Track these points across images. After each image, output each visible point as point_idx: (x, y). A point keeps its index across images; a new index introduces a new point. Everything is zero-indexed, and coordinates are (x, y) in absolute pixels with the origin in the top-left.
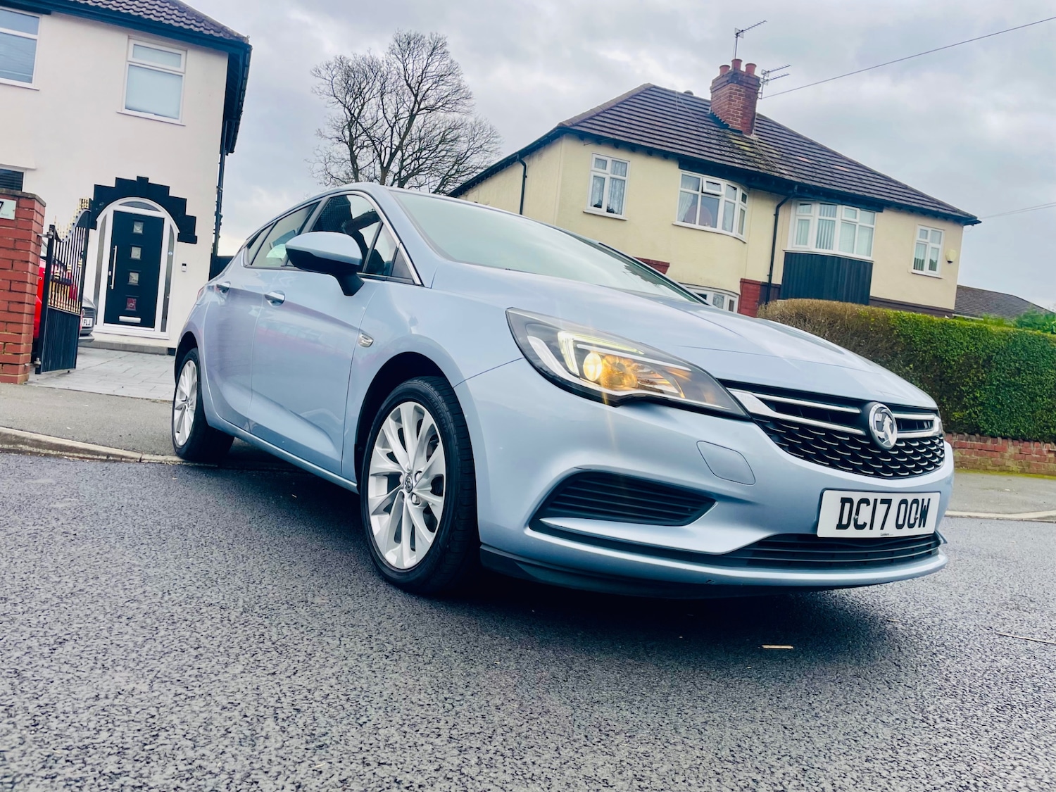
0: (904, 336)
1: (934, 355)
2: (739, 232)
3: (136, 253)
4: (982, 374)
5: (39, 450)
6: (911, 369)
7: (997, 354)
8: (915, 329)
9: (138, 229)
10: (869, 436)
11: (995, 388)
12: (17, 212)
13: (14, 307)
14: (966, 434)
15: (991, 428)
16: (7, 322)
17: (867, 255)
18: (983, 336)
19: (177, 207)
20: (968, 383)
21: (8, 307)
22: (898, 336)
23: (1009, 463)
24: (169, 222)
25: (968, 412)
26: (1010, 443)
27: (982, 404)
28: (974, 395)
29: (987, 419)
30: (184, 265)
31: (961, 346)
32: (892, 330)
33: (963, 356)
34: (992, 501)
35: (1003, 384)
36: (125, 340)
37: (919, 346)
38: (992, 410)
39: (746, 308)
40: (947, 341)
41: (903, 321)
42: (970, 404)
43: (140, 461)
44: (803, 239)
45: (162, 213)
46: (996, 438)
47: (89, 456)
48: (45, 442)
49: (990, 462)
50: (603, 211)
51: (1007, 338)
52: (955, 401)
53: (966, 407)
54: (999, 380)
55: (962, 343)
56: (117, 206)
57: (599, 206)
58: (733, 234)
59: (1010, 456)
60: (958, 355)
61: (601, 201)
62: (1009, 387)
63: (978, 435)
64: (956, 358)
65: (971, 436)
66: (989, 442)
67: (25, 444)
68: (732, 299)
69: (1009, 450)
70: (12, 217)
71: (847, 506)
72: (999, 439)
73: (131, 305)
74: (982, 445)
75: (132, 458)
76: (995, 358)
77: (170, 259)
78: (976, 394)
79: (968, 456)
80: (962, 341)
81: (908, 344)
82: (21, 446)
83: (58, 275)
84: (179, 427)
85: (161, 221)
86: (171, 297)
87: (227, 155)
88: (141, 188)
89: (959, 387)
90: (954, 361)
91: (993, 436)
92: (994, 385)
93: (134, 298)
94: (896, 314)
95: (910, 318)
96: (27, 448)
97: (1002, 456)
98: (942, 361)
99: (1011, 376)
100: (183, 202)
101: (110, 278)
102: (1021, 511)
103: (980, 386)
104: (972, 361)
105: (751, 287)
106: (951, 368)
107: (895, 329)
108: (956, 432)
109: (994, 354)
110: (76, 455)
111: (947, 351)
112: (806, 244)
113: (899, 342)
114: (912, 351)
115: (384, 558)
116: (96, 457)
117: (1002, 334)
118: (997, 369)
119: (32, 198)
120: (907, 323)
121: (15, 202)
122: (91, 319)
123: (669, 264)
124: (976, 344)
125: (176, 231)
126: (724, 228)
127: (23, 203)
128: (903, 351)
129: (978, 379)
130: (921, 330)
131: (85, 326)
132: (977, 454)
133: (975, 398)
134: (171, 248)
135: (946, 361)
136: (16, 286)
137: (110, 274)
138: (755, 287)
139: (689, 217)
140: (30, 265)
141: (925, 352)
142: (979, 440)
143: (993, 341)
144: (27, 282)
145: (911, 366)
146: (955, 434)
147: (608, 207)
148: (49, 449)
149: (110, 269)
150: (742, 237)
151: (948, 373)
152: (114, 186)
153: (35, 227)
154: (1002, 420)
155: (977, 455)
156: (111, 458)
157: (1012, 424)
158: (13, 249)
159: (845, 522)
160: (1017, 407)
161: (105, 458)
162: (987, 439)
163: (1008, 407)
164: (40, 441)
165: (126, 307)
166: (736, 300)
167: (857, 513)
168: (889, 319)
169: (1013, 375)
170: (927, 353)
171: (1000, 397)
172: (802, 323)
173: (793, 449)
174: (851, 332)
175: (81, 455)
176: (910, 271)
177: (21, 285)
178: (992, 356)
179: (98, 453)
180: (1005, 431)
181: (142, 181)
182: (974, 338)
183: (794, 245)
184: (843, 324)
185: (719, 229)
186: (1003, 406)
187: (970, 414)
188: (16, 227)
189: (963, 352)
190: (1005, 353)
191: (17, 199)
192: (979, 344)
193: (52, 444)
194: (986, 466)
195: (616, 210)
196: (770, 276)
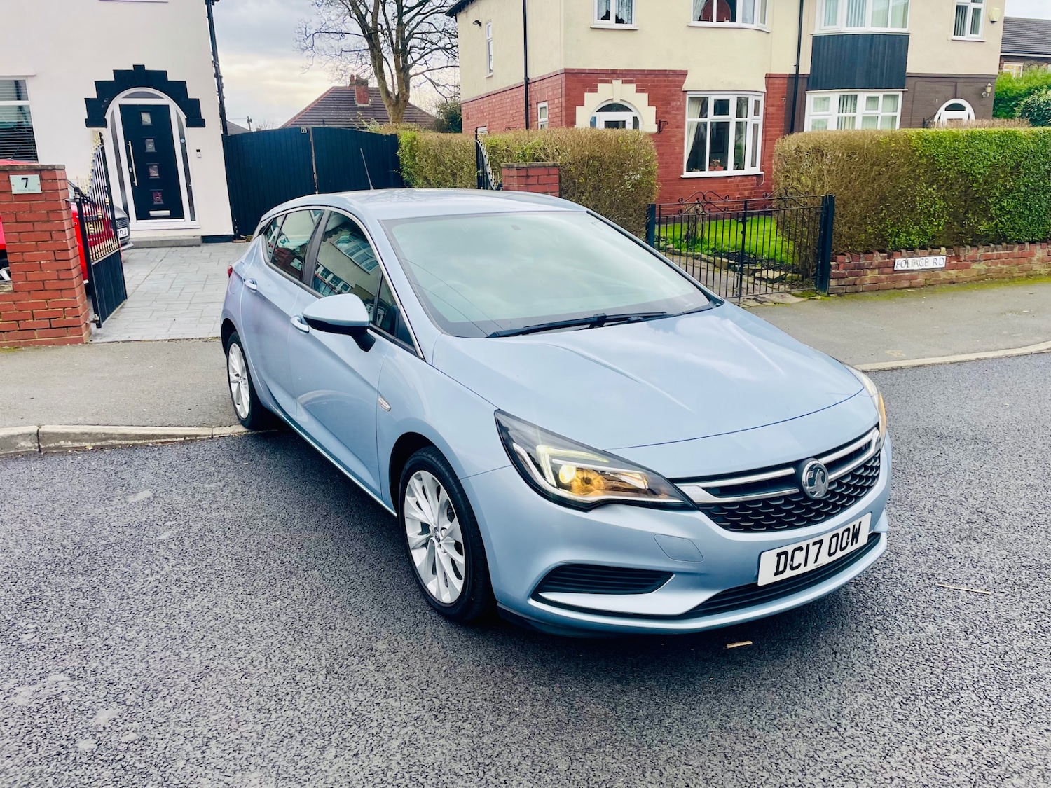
0: (926, 156)
1: (959, 170)
2: (761, 22)
3: (150, 147)
4: (1010, 182)
5: (126, 442)
6: (934, 189)
7: (1026, 158)
8: (938, 147)
9: (146, 118)
10: (802, 492)
11: (1022, 194)
12: (42, 185)
13: (63, 275)
14: (992, 245)
15: (1018, 235)
16: (61, 290)
17: (903, 27)
18: (1011, 142)
19: (177, 90)
20: (995, 194)
21: (58, 276)
22: (920, 157)
23: (1036, 267)
24: (175, 110)
25: (994, 223)
26: (1038, 247)
27: (1010, 212)
28: (1001, 205)
29: (1014, 227)
30: (198, 151)
31: (987, 157)
32: (913, 151)
33: (989, 167)
34: (1005, 332)
35: (1032, 189)
36: (160, 235)
37: (943, 164)
38: (1020, 217)
39: (773, 106)
40: (973, 154)
41: (926, 140)
42: (996, 214)
43: (212, 437)
44: (831, 18)
45: (165, 100)
46: (1024, 243)
47: (169, 440)
48: (130, 435)
49: (1017, 269)
50: (611, 23)
51: (1037, 140)
52: (981, 214)
53: (992, 219)
54: (1027, 186)
55: (988, 154)
56: (121, 99)
57: (607, 17)
58: (755, 26)
59: (1038, 260)
60: (984, 167)
61: (608, 13)
62: (1039, 191)
63: (1004, 244)
64: (982, 171)
65: (998, 246)
66: (1016, 250)
67: (114, 439)
68: (757, 98)
69: (1037, 254)
70: (39, 191)
71: (783, 557)
72: (1027, 244)
73: (158, 199)
74: (1008, 254)
75: (205, 436)
76: (1024, 164)
77: (183, 146)
78: (1003, 204)
79: (993, 267)
80: (988, 151)
81: (931, 164)
82: (111, 441)
83: (93, 229)
84: (238, 399)
85: (166, 108)
86: (192, 185)
87: (213, 4)
88: (138, 77)
89: (986, 200)
90: (980, 173)
91: (1020, 242)
92: (1022, 192)
93: (159, 191)
94: (918, 134)
95: (933, 137)
96: (117, 442)
97: (1030, 261)
98: (968, 176)
99: (1039, 180)
100: (182, 85)
101: (131, 174)
102: (1032, 341)
103: (1007, 195)
104: (999, 170)
105: (777, 81)
106: (977, 181)
107: (917, 150)
108: (981, 244)
109: (1023, 159)
110: (158, 441)
111: (972, 165)
112: (835, 24)
113: (922, 164)
114: (935, 171)
115: (426, 588)
116: (175, 440)
117: (1031, 136)
118: (1025, 175)
119: (52, 169)
120: (930, 142)
121: (38, 176)
122: (126, 228)
123: (687, 71)
124: (1004, 153)
125: (183, 117)
126: (744, 20)
127: (46, 175)
128: (926, 172)
129: (1006, 188)
130: (945, 147)
131: (122, 236)
132: (1003, 263)
133: (1002, 208)
134: (182, 136)
135: (972, 175)
136: (59, 255)
137: (131, 171)
138: (781, 81)
139: (705, 15)
140: (67, 232)
141: (949, 169)
142: (1007, 249)
143: (1021, 146)
144: (69, 250)
145: (934, 186)
146: (980, 247)
147: (617, 17)
148: (134, 440)
149: (130, 165)
150: (766, 27)
151: (973, 187)
152: (113, 79)
153: (62, 194)
154: (1030, 225)
155: (1003, 265)
156: (187, 438)
157: (1041, 228)
158: (48, 221)
159: (781, 568)
160: (1046, 210)
161: (183, 439)
162: (1014, 247)
163: (1037, 211)
164: (126, 435)
165: (153, 201)
166: (762, 99)
167: (792, 560)
168: (911, 141)
169: (1042, 179)
170: (951, 171)
171: (1028, 203)
172: (820, 158)
173: (734, 526)
174: (870, 161)
175: (163, 440)
176: (950, 39)
177: (64, 253)
178: (1021, 162)
179: (176, 436)
180: (1034, 236)
181: (139, 68)
182: (1001, 146)
183: (823, 27)
184: (861, 156)
185: (739, 23)
186: (1031, 211)
187: (996, 225)
188: (45, 199)
189: (990, 163)
190: (1034, 157)
191: (39, 172)
192: (1007, 151)
193: (136, 435)
194: (1012, 274)
195: (625, 19)
196: (797, 66)
